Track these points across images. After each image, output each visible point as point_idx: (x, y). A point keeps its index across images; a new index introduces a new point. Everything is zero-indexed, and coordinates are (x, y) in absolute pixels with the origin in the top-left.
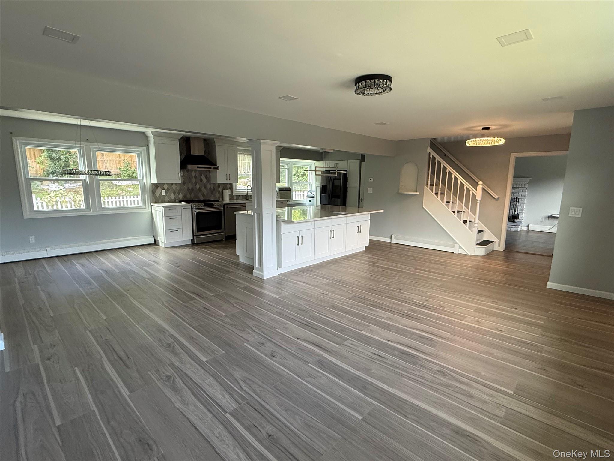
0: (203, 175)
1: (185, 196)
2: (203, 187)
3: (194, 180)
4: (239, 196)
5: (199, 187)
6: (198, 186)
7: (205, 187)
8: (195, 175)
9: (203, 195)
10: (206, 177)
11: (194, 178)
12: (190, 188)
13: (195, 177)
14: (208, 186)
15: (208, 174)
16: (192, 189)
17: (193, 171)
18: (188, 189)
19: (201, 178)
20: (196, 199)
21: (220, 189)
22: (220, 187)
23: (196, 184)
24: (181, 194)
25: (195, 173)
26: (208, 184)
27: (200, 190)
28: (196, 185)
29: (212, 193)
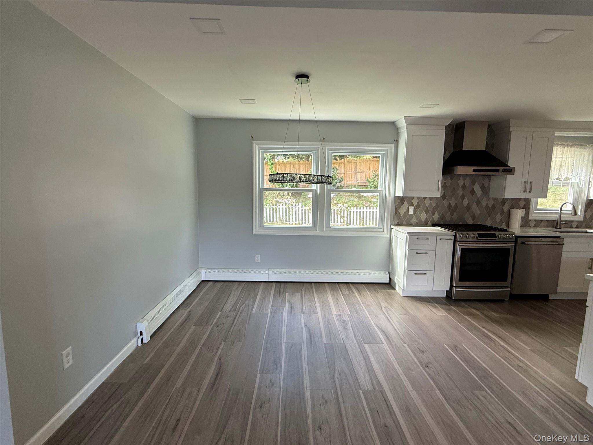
0: (477, 184)
1: (442, 217)
2: (475, 204)
3: (460, 192)
4: (542, 221)
5: (468, 204)
6: (466, 202)
7: (478, 203)
8: (464, 183)
9: (474, 217)
10: (483, 188)
11: (460, 189)
12: (453, 205)
13: (464, 187)
14: (484, 203)
15: (486, 182)
16: (456, 207)
17: (461, 178)
18: (450, 206)
19: (473, 188)
20: (460, 223)
21: (506, 208)
22: (506, 205)
23: (463, 198)
24: (436, 213)
25: (464, 180)
26: (485, 199)
27: (469, 207)
28: (463, 200)
29: (489, 214)
